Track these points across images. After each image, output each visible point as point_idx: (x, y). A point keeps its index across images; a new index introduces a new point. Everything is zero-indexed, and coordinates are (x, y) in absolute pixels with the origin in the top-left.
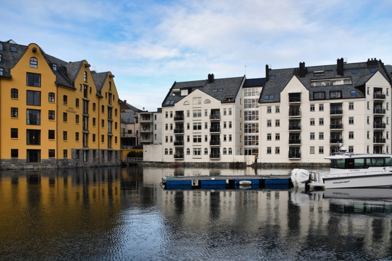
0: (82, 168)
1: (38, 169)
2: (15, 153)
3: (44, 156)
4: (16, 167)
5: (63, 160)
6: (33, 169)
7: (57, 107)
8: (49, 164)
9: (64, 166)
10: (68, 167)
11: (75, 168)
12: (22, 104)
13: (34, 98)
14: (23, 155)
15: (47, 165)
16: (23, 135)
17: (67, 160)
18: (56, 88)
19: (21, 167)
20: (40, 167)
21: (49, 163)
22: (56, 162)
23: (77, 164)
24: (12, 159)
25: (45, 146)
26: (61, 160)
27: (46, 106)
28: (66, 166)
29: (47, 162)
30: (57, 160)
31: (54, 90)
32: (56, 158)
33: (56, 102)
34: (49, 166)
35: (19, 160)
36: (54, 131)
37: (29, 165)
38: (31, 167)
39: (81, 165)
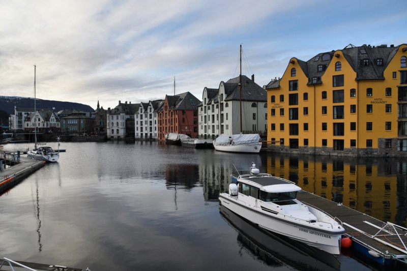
0: (395, 157)
1: (341, 156)
2: (325, 142)
3: (347, 145)
4: (325, 154)
5: (366, 149)
6: (337, 156)
7: (358, 101)
8: (350, 153)
9: (366, 155)
10: (373, 156)
11: (384, 157)
12: (329, 103)
13: (338, 96)
14: (330, 144)
15: (349, 153)
16: (330, 128)
17: (372, 149)
18: (356, 84)
19: (328, 154)
20: (343, 155)
21: (350, 151)
22: (356, 151)
23: (387, 154)
24: (322, 147)
25: (348, 136)
26: (363, 149)
27: (348, 102)
28: (370, 155)
29: (349, 151)
30: (358, 149)
31: (354, 86)
32: (356, 147)
33: (356, 97)
34: (350, 155)
35: (327, 148)
36: (355, 123)
37: (334, 152)
38: (335, 154)
39: (393, 155)
